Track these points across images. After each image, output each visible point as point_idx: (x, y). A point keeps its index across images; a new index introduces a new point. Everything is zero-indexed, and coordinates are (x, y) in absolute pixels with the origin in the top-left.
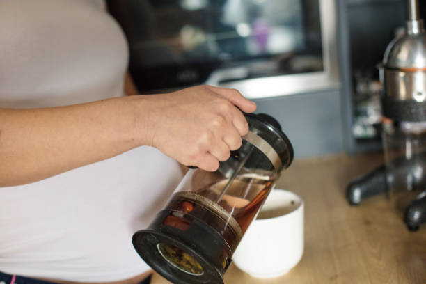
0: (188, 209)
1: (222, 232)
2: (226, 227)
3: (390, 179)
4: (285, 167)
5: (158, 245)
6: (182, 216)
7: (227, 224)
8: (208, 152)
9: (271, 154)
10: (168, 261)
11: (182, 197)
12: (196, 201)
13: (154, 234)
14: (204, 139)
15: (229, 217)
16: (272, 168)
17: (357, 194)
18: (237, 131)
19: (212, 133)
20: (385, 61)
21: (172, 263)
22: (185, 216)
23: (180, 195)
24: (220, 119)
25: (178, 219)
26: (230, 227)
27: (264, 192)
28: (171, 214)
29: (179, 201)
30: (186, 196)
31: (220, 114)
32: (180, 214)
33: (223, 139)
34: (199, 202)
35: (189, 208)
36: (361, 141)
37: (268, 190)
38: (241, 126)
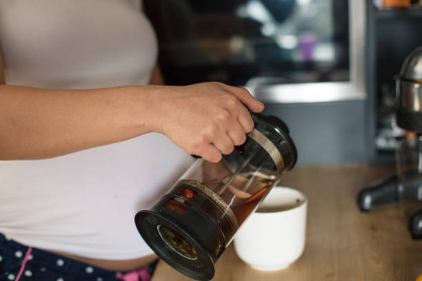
0: (188, 196)
1: (219, 221)
2: (222, 217)
3: (401, 188)
4: (287, 169)
5: (158, 227)
6: (182, 201)
7: (224, 214)
8: (212, 144)
9: (275, 154)
10: (167, 244)
11: (185, 185)
12: (197, 189)
13: (154, 216)
14: (209, 130)
15: (227, 208)
16: (275, 168)
17: (368, 200)
18: (242, 127)
19: (217, 127)
20: (402, 72)
21: (171, 247)
22: (185, 203)
23: (184, 183)
24: (226, 113)
25: (179, 204)
26: (227, 217)
27: (265, 190)
28: (173, 199)
29: (182, 188)
30: (189, 184)
31: (227, 109)
32: (181, 200)
33: (227, 133)
34: (200, 191)
35: (190, 195)
36: (382, 152)
37: (268, 188)
38: (247, 123)
